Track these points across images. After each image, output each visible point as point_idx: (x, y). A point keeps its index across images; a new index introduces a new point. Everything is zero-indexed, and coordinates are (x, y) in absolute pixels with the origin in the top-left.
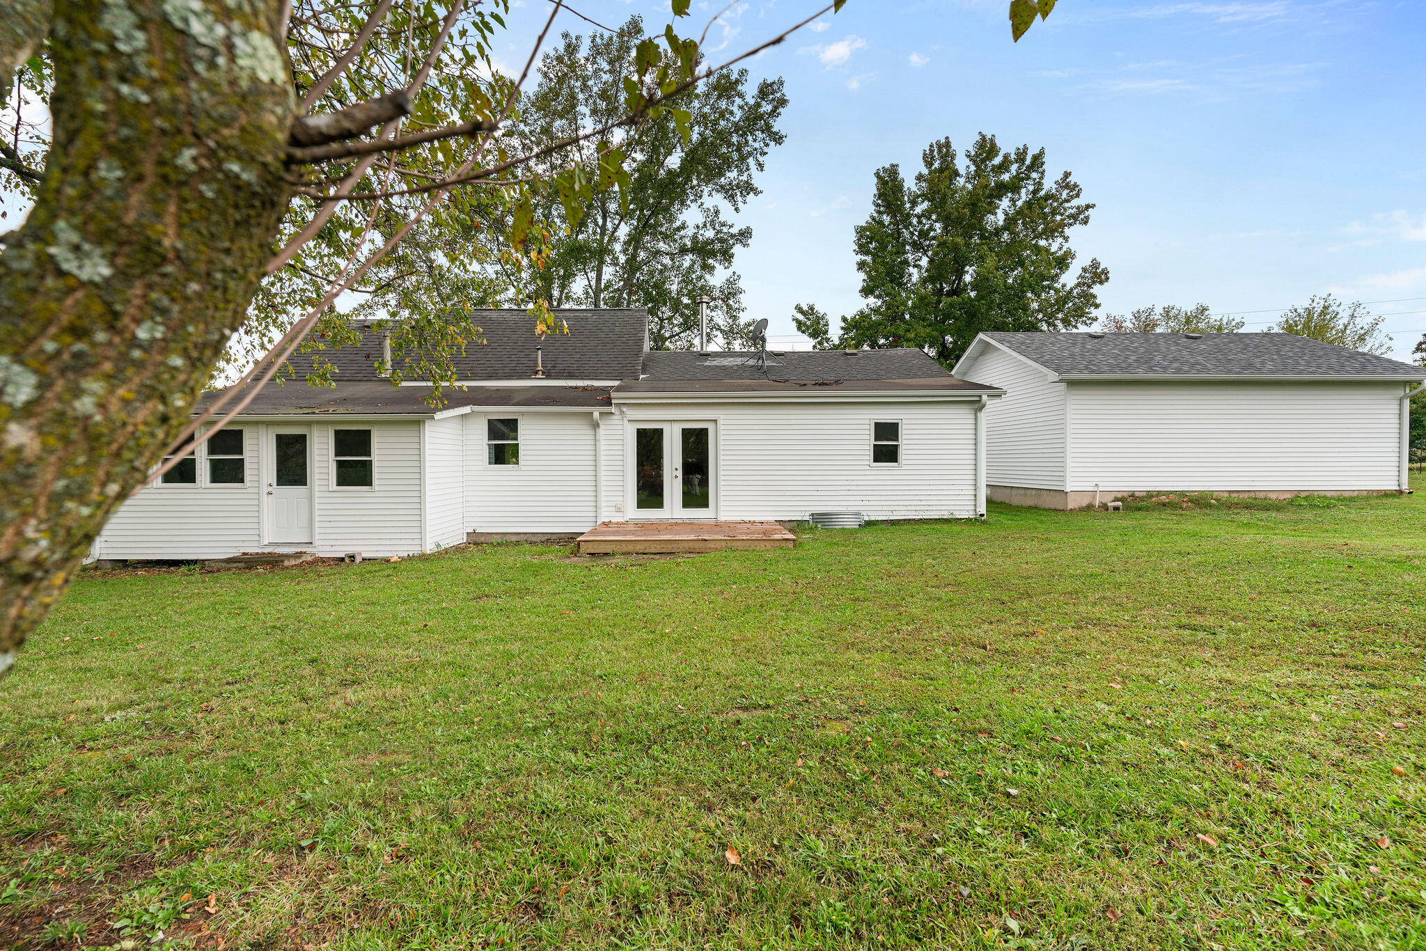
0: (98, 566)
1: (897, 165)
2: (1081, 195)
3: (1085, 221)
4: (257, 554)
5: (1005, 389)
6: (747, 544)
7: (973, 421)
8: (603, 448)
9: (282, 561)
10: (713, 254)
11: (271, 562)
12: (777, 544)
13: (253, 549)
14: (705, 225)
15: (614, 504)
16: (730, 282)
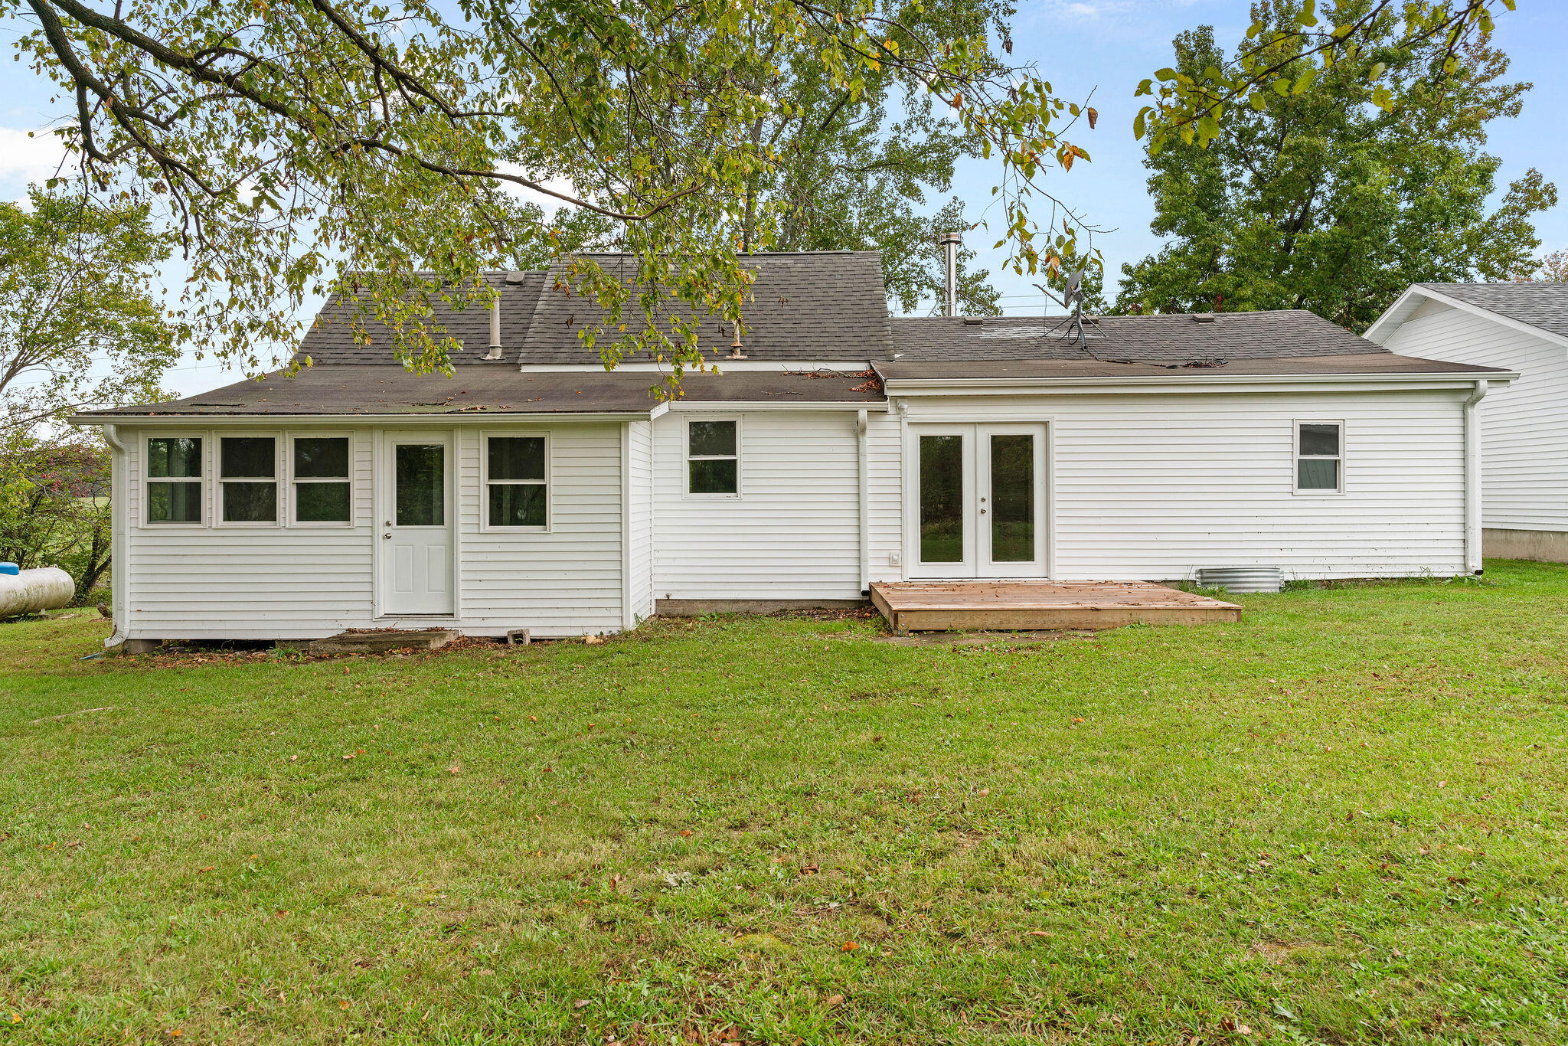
0: (126, 648)
1: (1210, 28)
2: (1508, 69)
3: (1515, 111)
4: (370, 631)
5: (1515, 369)
6: (1163, 615)
7: (1459, 423)
8: (869, 466)
9: (427, 642)
10: (922, 170)
11: (414, 644)
12: (1211, 615)
13: (362, 623)
14: (909, 126)
15: (885, 554)
16: (949, 213)
